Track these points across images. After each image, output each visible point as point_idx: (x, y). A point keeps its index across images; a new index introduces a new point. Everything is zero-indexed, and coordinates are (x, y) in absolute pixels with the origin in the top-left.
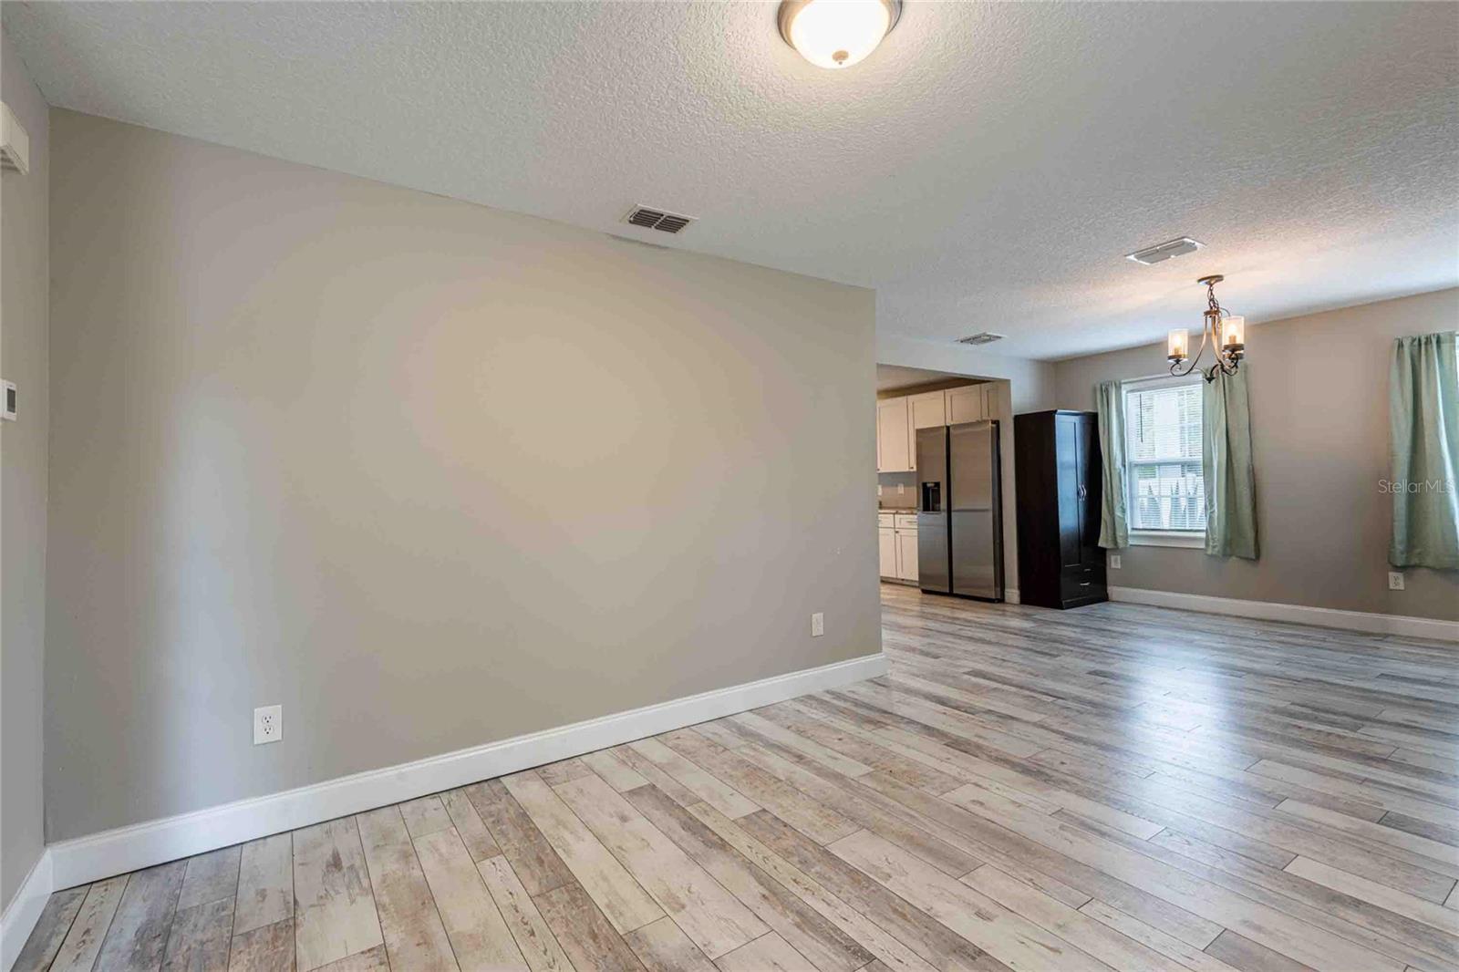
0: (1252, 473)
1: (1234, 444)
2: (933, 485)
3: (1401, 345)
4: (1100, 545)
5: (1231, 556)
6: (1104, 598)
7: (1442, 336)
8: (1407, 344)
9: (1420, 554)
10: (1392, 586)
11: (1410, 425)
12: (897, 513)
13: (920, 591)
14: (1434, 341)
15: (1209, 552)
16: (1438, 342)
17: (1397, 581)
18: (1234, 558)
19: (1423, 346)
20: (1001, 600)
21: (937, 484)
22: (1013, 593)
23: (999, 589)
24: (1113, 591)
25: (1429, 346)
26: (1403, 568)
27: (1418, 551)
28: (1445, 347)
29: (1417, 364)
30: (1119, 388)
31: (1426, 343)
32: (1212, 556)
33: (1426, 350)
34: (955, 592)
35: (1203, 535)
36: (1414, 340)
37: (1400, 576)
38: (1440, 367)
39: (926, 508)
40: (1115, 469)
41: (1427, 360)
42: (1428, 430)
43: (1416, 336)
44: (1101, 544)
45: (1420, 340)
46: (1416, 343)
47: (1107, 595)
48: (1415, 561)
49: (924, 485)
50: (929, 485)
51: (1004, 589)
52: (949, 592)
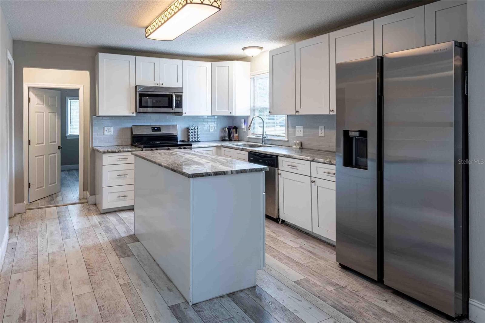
2: (357, 134)
12: (313, 161)
13: (338, 263)
21: (364, 134)
23: (460, 296)
39: (348, 162)
49: (346, 133)
50: (351, 134)
51: (468, 300)
52: (376, 278)
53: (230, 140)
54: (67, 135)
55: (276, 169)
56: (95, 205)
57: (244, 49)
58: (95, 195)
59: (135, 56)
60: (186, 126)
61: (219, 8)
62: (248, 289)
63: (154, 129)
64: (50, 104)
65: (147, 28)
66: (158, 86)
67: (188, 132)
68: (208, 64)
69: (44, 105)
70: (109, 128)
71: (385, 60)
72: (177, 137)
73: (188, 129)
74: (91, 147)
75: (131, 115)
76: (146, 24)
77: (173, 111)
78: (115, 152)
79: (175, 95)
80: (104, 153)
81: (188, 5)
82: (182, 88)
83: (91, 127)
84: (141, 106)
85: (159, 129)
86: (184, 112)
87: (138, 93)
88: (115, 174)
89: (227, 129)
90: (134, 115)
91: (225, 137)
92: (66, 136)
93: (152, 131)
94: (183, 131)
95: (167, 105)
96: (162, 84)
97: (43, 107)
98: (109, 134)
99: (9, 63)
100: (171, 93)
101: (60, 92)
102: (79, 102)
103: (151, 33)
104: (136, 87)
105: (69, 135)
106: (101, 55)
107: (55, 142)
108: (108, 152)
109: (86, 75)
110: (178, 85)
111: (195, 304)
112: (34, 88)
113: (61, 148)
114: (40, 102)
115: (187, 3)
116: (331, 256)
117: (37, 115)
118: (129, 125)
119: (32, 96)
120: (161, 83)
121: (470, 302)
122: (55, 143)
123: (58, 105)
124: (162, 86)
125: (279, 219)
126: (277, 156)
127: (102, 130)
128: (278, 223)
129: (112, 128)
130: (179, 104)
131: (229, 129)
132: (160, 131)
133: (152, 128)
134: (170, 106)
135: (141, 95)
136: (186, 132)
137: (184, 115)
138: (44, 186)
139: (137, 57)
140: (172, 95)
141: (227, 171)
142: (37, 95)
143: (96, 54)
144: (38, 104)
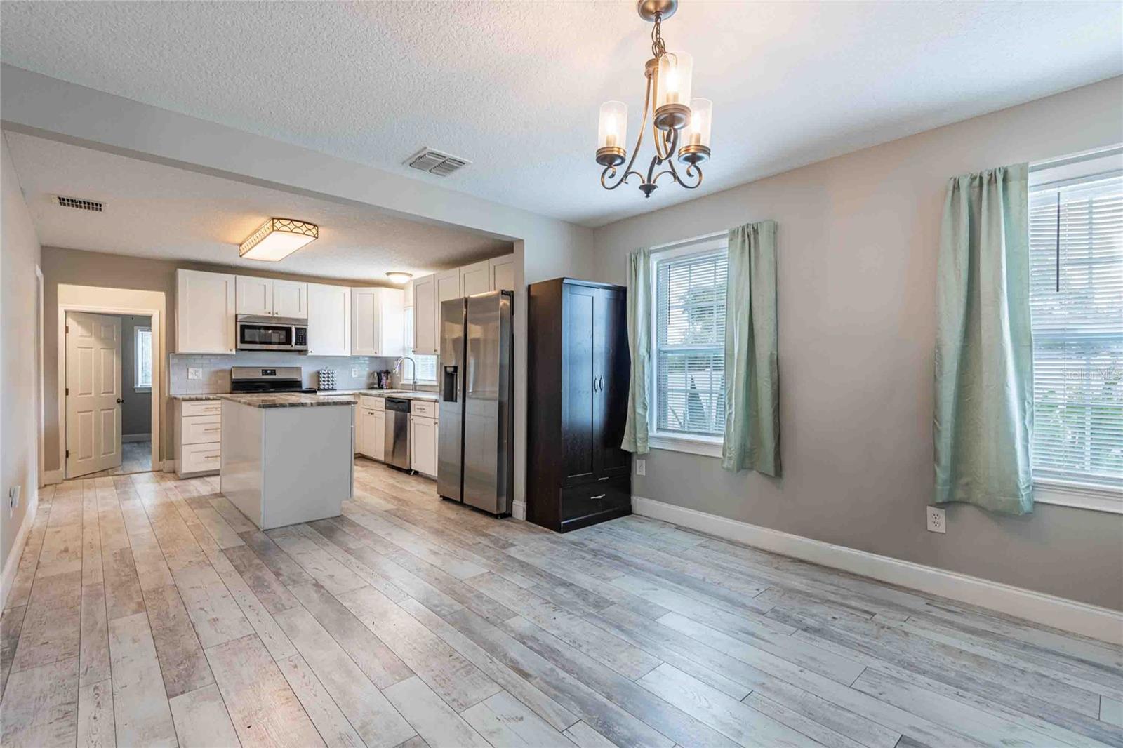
0: (777, 365)
1: (757, 326)
2: (452, 370)
3: (957, 187)
4: (622, 448)
5: (751, 469)
6: (627, 511)
7: (1010, 170)
8: (964, 184)
9: (967, 484)
10: (931, 527)
11: (963, 300)
13: (440, 496)
14: (1000, 177)
15: (725, 465)
16: (1005, 180)
17: (937, 521)
18: (754, 471)
19: (985, 187)
20: (507, 515)
21: (456, 368)
22: (519, 507)
24: (638, 502)
25: (993, 188)
26: (946, 505)
27: (964, 480)
28: (1014, 186)
29: (976, 215)
30: (647, 256)
31: (989, 181)
32: (728, 469)
33: (989, 191)
34: (465, 502)
35: (721, 441)
36: (973, 179)
37: (942, 514)
38: (1005, 216)
39: (446, 397)
40: (639, 355)
41: (989, 209)
42: (986, 310)
43: (976, 173)
44: (625, 446)
45: (981, 178)
46: (977, 182)
47: (631, 507)
48: (960, 495)
49: (446, 370)
50: (449, 370)
51: (512, 501)
52: (459, 500)
53: (381, 387)
54: (136, 386)
55: (408, 414)
56: (174, 472)
57: (388, 274)
58: (173, 459)
59: (234, 276)
60: (316, 369)
61: (314, 236)
62: (332, 518)
63: (265, 372)
64: (103, 336)
65: (241, 245)
66: (271, 315)
67: (319, 377)
68: (347, 290)
69: (93, 338)
70: (197, 369)
71: (468, 300)
72: (301, 384)
73: (318, 373)
74: (166, 395)
75: (229, 352)
76: (239, 241)
77: (293, 349)
78: (201, 400)
79: (296, 328)
80: (184, 400)
81: (275, 232)
82: (307, 319)
83: (167, 369)
84: (243, 341)
85: (273, 372)
86: (309, 350)
87: (239, 324)
88: (203, 428)
89: (376, 374)
90: (234, 352)
91: (373, 384)
92: (134, 390)
93: (263, 375)
94: (311, 376)
95: (284, 341)
96: (277, 314)
97: (91, 340)
98: (196, 378)
99: (38, 279)
100: (290, 326)
101: (120, 319)
102: (152, 335)
103: (247, 251)
104: (236, 316)
105: (139, 386)
106: (182, 273)
107: (112, 392)
108: (191, 400)
109: (160, 297)
110: (302, 316)
111: (267, 530)
112: (74, 312)
113: (123, 401)
114: (85, 333)
115: (273, 230)
116: (432, 491)
117: (81, 353)
118: (228, 367)
119: (72, 323)
120: (275, 312)
121: (514, 503)
122: (111, 394)
123: (117, 338)
124: (275, 315)
125: (411, 470)
126: (409, 400)
127: (185, 374)
128: (410, 474)
129: (201, 370)
130: (302, 339)
131: (379, 374)
132: (275, 375)
133: (263, 370)
134: (288, 342)
135: (243, 328)
136: (316, 378)
137: (310, 354)
138: (93, 455)
139: (238, 277)
140: (290, 328)
141: (306, 403)
142: (79, 323)
143: (176, 270)
144: (81, 336)
